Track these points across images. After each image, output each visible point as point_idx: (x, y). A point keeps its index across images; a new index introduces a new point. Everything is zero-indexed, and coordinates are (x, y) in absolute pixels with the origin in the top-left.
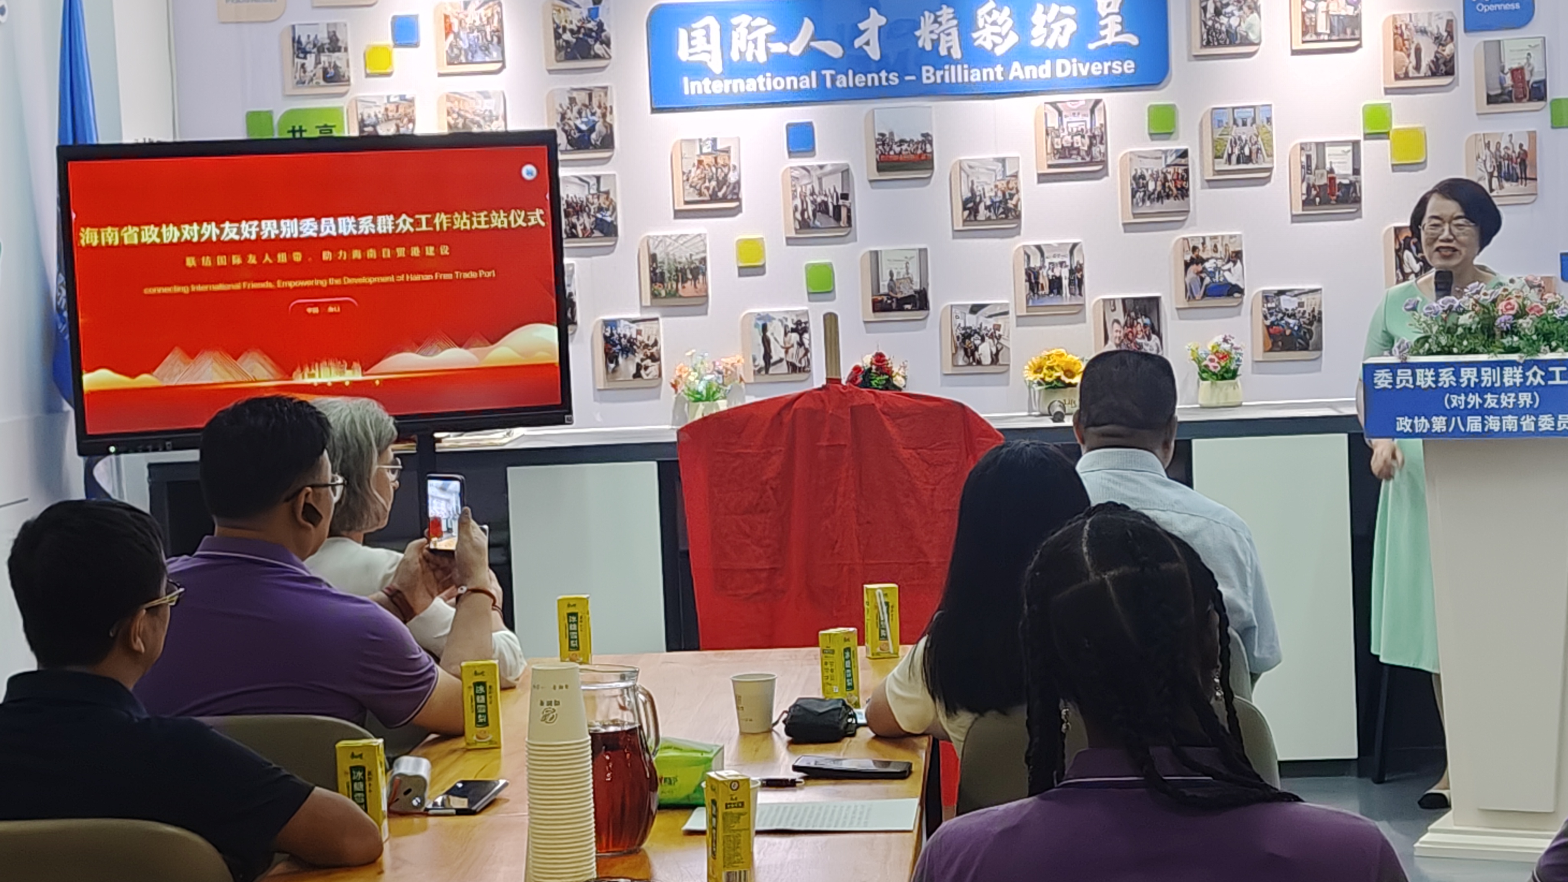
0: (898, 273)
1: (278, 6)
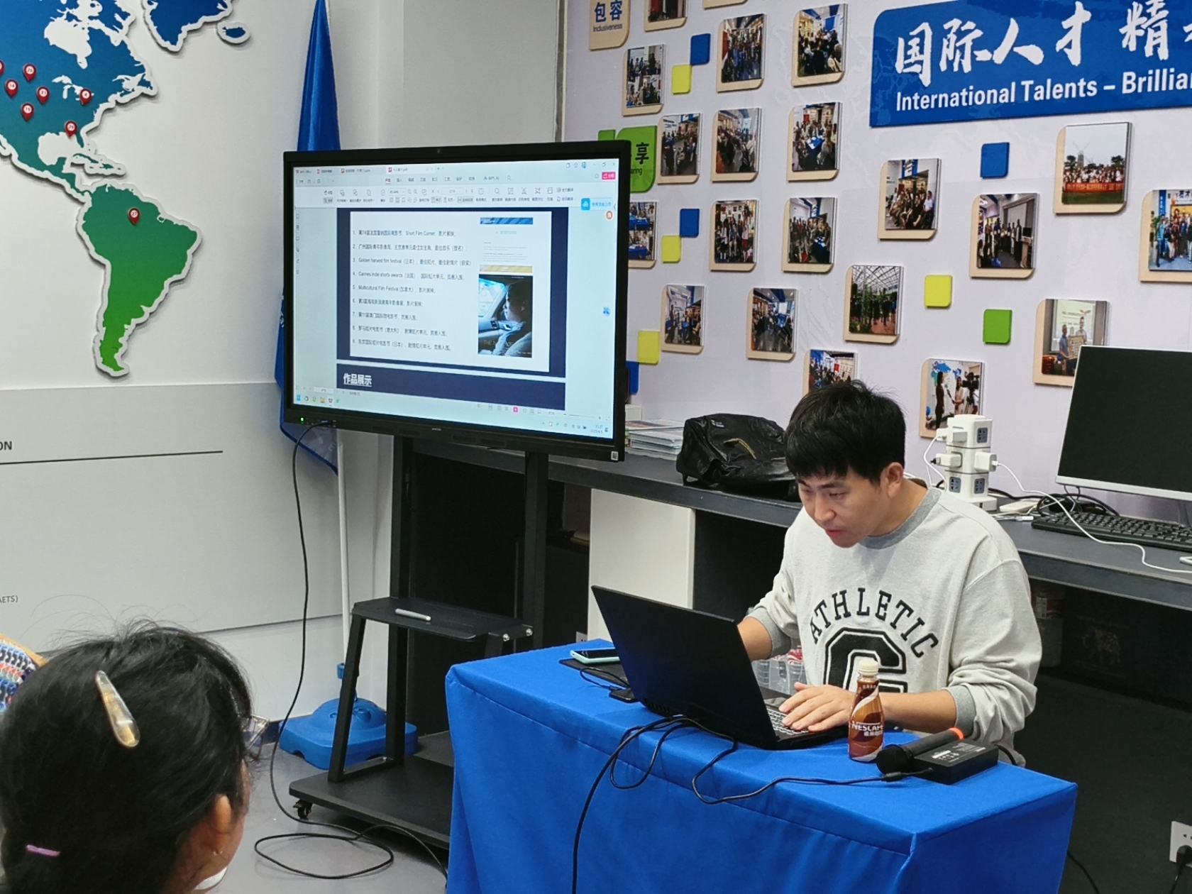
0: (1072, 328)
1: (623, 32)
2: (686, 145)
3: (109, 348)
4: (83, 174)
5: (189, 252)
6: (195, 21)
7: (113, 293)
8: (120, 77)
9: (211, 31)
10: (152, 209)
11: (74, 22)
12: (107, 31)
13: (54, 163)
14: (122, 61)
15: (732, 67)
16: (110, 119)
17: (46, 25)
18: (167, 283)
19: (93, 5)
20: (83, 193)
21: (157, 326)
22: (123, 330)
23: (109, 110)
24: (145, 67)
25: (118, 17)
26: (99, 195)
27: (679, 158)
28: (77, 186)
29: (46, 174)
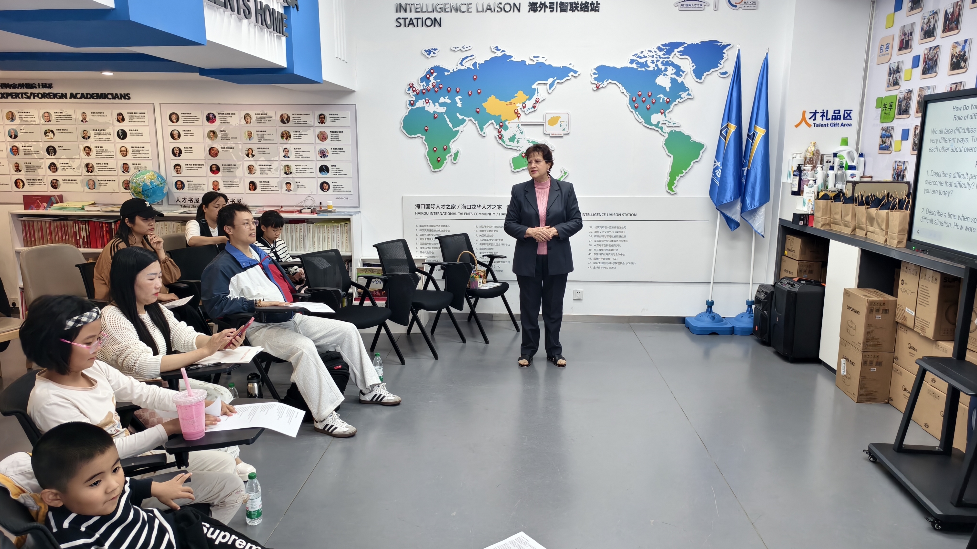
1: (889, 56)
2: (906, 102)
3: (671, 185)
4: (666, 127)
5: (701, 152)
6: (709, 71)
7: (673, 166)
8: (680, 93)
9: (715, 73)
10: (689, 137)
11: (666, 76)
12: (677, 78)
13: (656, 123)
14: (682, 88)
15: (926, 68)
16: (676, 107)
17: (656, 78)
18: (692, 163)
19: (673, 70)
20: (665, 133)
21: (687, 176)
22: (676, 178)
23: (676, 104)
24: (690, 89)
25: (681, 73)
26: (671, 134)
27: (903, 108)
28: (663, 130)
29: (653, 127)
